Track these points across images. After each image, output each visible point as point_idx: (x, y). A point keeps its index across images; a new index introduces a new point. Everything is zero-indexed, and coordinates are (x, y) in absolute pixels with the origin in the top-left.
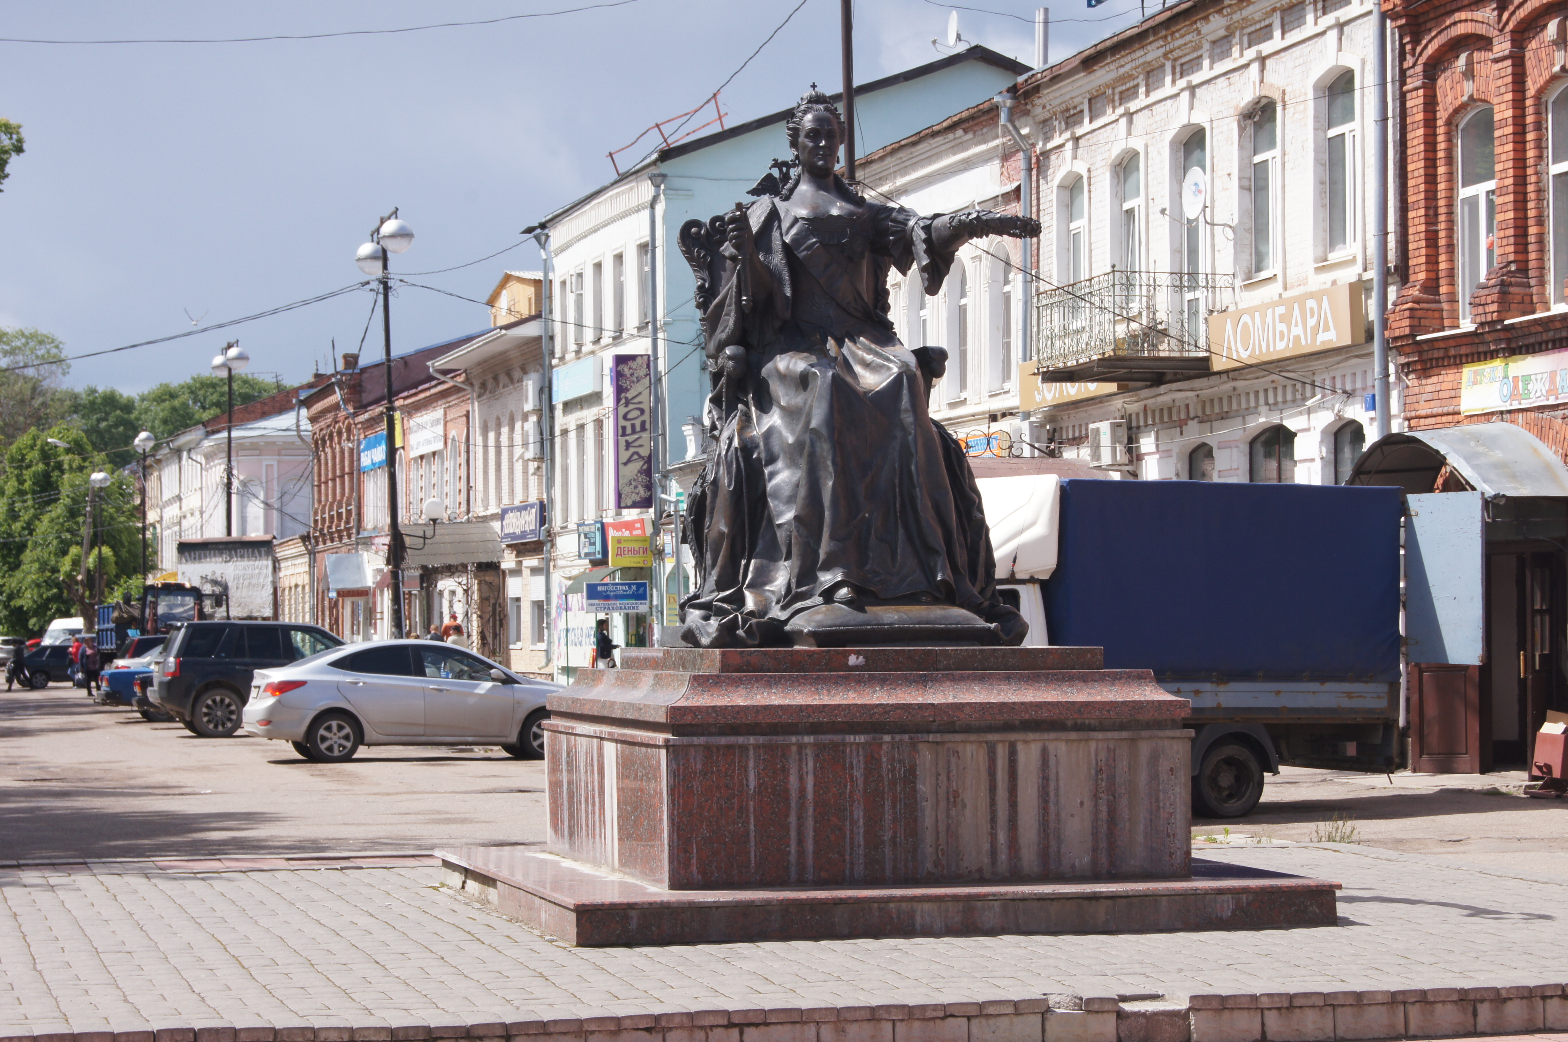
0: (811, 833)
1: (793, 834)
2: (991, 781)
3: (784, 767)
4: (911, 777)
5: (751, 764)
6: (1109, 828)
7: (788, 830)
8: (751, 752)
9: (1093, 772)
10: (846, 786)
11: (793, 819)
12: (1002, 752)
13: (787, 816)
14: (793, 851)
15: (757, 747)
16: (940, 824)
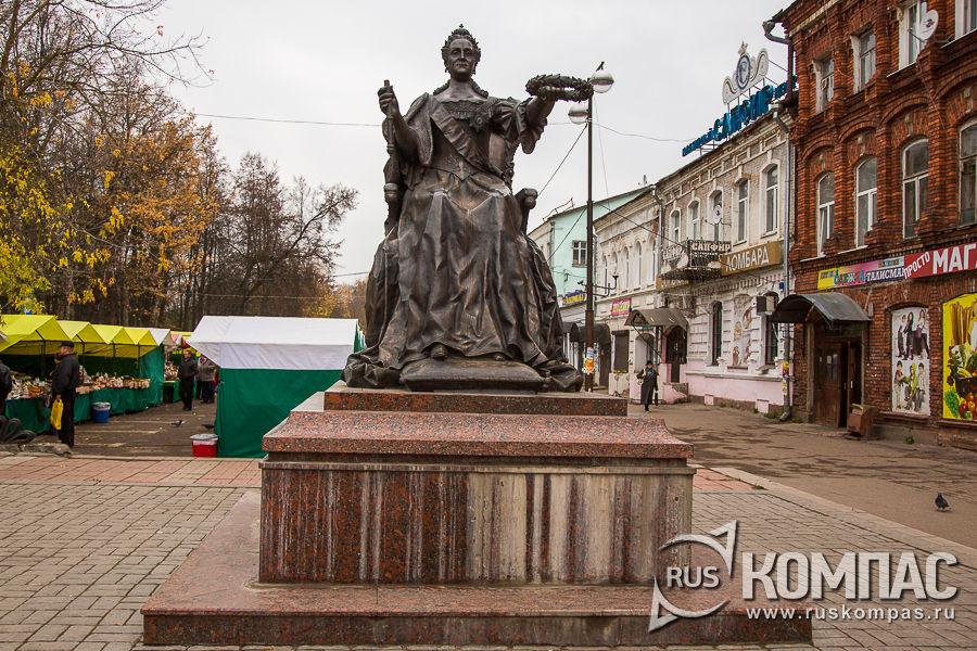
0: (378, 543)
1: (363, 542)
2: (528, 504)
3: (358, 488)
4: (463, 499)
5: (331, 485)
6: (624, 544)
7: (359, 538)
8: (331, 475)
9: (612, 500)
10: (408, 506)
11: (363, 530)
12: (539, 482)
13: (359, 527)
14: (363, 556)
15: (335, 471)
16: (485, 538)
